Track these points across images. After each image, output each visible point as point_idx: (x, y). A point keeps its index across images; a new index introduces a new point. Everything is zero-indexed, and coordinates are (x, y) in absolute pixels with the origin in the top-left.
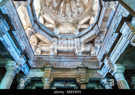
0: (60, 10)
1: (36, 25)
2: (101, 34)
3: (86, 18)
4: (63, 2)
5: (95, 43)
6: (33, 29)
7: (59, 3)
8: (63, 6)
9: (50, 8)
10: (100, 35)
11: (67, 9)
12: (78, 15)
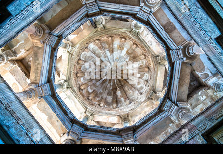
0: (121, 101)
1: (76, 127)
2: (188, 50)
3: (159, 72)
4: (118, 89)
5: (204, 80)
6: (70, 133)
7: (113, 94)
8: (122, 93)
9: (102, 105)
10: (189, 52)
11: (130, 93)
12: (148, 84)
